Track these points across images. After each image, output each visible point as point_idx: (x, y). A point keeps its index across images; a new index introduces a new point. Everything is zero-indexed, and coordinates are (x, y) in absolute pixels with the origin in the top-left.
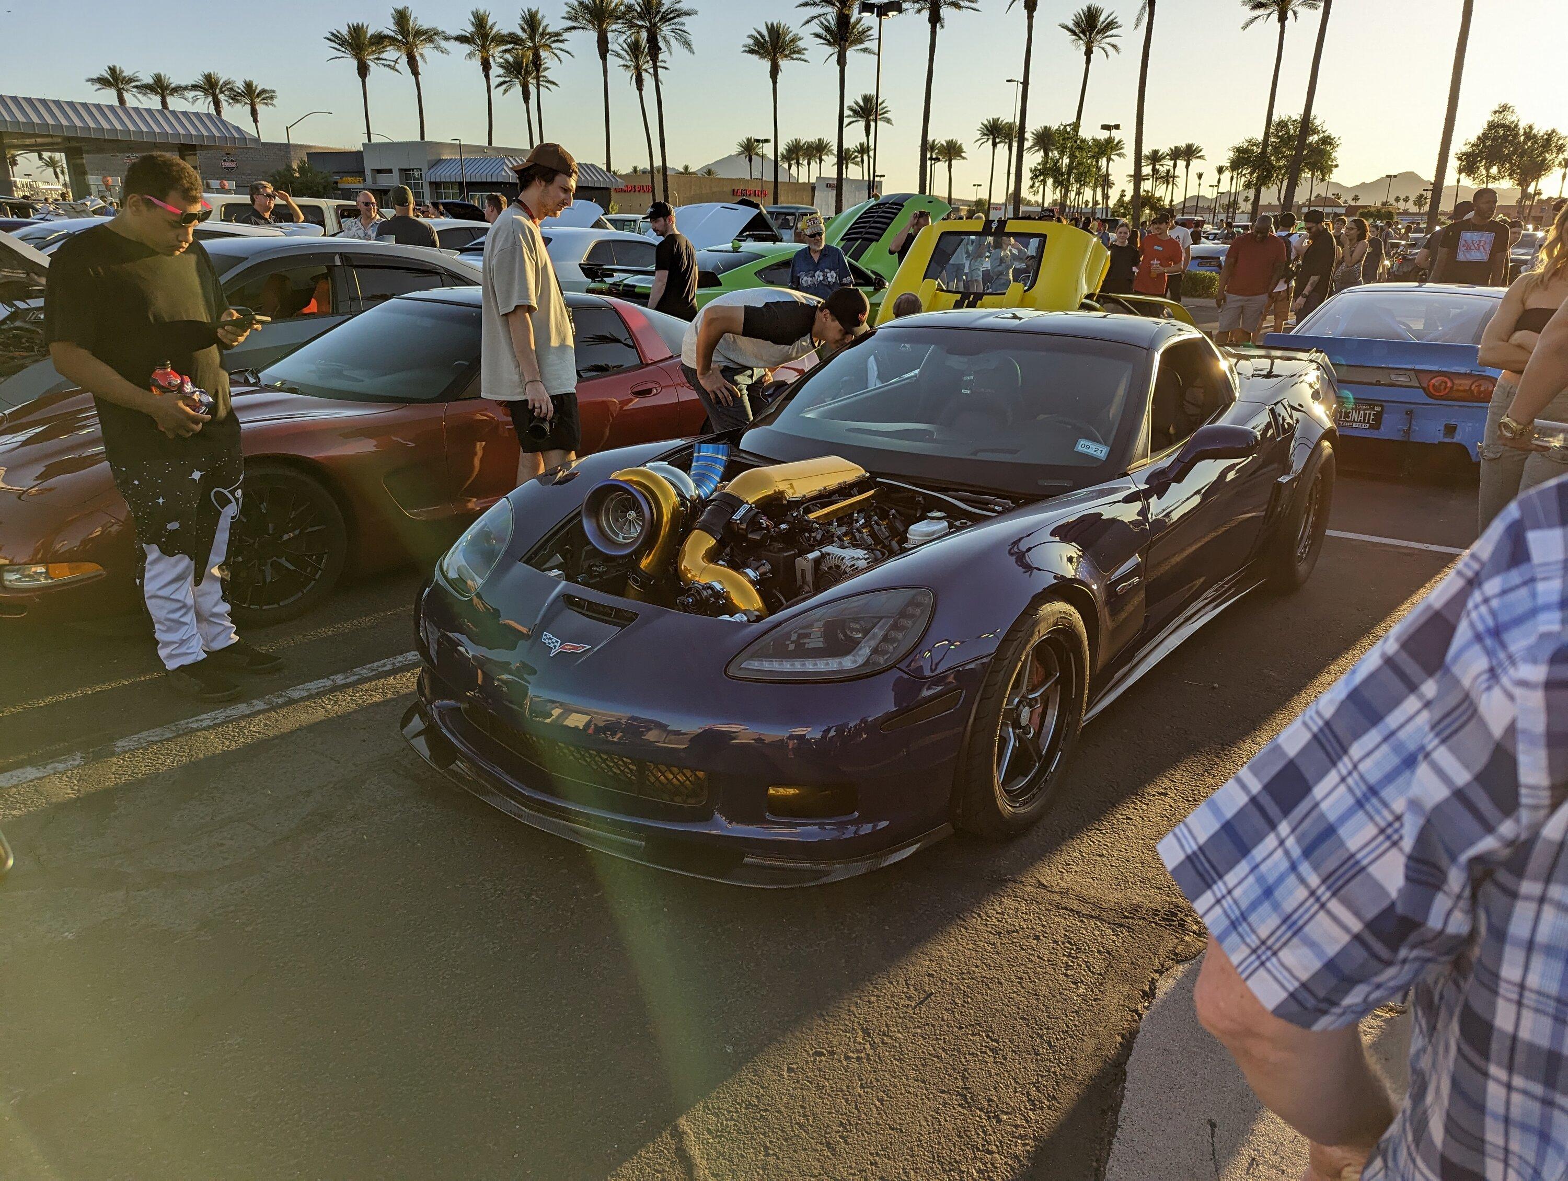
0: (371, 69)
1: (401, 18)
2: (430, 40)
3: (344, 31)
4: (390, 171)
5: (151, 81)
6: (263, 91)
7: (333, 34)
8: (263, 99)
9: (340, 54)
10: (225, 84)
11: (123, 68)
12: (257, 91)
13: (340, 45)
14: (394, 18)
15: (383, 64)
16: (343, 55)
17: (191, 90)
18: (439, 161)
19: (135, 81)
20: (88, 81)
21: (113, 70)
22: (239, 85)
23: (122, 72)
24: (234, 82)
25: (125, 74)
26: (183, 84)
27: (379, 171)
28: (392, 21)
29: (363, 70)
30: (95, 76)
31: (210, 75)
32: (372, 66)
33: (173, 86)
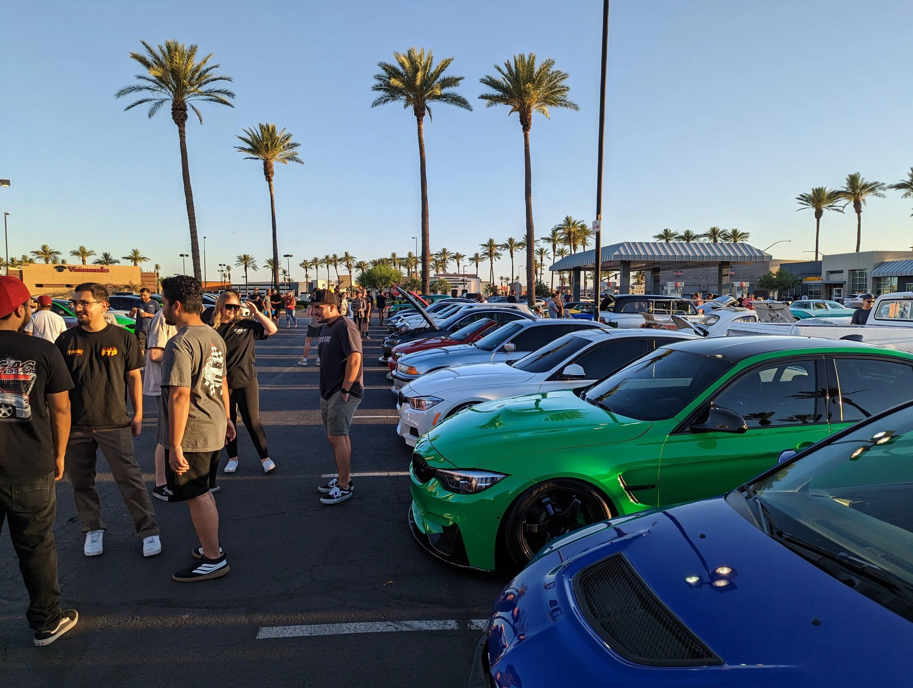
0: (824, 213)
1: (853, 180)
2: (873, 190)
3: (810, 193)
4: (842, 272)
5: (683, 234)
6: (743, 234)
7: (802, 196)
8: (742, 238)
9: (805, 206)
10: (722, 232)
11: (671, 229)
12: (739, 234)
13: (806, 201)
14: (848, 180)
15: (833, 209)
16: (807, 206)
17: (703, 237)
18: (883, 263)
19: (675, 235)
20: (653, 237)
21: (666, 231)
22: (730, 232)
23: (670, 231)
24: (727, 230)
25: (671, 232)
26: (699, 234)
27: (832, 272)
28: (846, 182)
29: (819, 214)
30: (657, 235)
31: (714, 228)
32: (825, 211)
33: (694, 236)
